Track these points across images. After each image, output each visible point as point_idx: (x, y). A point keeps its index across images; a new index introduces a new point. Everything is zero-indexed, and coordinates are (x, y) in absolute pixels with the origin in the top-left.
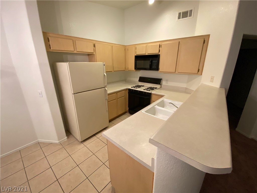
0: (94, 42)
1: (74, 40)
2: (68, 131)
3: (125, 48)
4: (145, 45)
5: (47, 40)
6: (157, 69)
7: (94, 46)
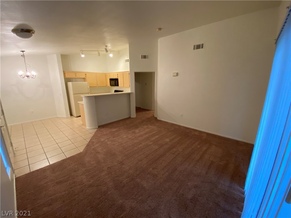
0: (86, 73)
1: (75, 73)
2: (71, 115)
3: (106, 75)
4: (113, 74)
5: (64, 74)
6: (118, 85)
7: (86, 74)
